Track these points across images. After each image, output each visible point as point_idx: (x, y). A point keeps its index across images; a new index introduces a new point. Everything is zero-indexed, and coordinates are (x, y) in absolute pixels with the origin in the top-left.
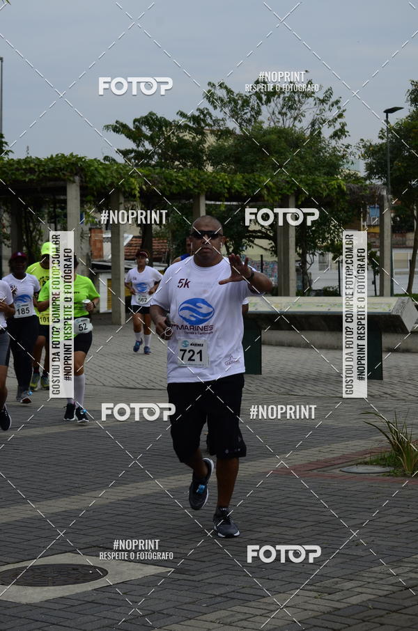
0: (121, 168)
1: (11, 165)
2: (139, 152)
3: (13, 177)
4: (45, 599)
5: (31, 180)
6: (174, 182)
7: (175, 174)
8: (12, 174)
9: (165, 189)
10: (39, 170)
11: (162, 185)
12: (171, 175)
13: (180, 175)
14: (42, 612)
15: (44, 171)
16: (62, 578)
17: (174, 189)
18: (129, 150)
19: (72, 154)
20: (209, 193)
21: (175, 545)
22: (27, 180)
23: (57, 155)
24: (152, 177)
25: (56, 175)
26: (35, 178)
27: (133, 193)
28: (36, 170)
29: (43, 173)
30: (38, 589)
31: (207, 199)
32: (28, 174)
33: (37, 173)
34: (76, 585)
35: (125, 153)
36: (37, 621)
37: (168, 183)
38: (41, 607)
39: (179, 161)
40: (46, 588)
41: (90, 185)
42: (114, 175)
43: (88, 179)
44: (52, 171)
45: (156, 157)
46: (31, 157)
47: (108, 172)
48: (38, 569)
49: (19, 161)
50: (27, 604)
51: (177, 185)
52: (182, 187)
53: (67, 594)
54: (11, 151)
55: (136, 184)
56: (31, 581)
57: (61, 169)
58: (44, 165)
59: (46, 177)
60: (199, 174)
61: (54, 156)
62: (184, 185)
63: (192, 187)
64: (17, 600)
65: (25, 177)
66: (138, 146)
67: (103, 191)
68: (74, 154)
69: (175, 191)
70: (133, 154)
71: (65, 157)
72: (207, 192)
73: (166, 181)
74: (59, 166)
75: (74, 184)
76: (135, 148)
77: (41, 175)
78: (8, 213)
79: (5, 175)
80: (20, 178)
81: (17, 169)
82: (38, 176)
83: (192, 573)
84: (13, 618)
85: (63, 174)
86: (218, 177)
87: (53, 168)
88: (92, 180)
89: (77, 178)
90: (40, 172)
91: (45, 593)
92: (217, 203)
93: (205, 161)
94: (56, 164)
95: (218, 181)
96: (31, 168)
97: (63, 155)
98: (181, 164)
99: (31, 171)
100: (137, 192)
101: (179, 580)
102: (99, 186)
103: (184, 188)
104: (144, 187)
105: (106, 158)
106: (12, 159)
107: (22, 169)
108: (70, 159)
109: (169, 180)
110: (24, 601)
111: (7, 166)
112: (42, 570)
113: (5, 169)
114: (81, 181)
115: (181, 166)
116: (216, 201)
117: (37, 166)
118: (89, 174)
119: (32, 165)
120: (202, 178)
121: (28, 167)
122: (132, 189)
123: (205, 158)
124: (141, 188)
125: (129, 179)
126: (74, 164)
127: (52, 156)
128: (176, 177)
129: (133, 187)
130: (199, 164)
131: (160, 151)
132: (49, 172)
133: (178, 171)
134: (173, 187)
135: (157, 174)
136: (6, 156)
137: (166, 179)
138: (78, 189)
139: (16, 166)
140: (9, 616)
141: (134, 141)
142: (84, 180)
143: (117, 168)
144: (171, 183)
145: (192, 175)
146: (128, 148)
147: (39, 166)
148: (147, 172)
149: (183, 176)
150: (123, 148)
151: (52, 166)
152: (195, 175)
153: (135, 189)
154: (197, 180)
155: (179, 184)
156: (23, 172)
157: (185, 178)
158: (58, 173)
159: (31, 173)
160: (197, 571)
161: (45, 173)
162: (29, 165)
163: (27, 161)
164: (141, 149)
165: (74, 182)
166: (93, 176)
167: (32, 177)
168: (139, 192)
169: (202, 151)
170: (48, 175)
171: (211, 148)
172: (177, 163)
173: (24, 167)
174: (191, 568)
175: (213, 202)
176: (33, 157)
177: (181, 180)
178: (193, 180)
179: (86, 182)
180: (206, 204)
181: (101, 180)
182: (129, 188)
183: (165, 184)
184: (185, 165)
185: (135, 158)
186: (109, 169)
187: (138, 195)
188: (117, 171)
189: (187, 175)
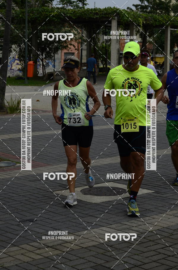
0: (135, 14)
1: (88, 11)
2: (142, 5)
3: (89, 16)
4: (102, 201)
5: (96, 18)
6: (157, 20)
7: (157, 17)
8: (89, 15)
9: (153, 23)
10: (100, 14)
11: (152, 21)
12: (156, 17)
13: (160, 17)
14: (101, 207)
15: (102, 14)
16: (109, 193)
17: (157, 23)
18: (138, 5)
19: (114, 7)
20: (172, 26)
21: (155, 181)
22: (95, 17)
23: (108, 7)
24: (148, 18)
25: (107, 16)
26: (98, 17)
27: (140, 25)
28: (99, 13)
29: (102, 15)
30: (99, 197)
31: (171, 28)
32: (96, 15)
33: (99, 15)
34: (114, 196)
35: (136, 6)
36: (99, 211)
37: (155, 21)
38: (100, 205)
39: (159, 10)
40: (102, 197)
41: (122, 21)
42: (132, 17)
43: (121, 18)
44: (106, 14)
45: (149, 8)
46: (97, 8)
47: (129, 15)
48: (99, 188)
49: (92, 9)
50: (95, 203)
51: (158, 22)
52: (160, 23)
53: (111, 200)
54: (88, 4)
55: (141, 21)
56: (96, 194)
57: (109, 13)
58: (102, 12)
59: (103, 16)
60: (168, 17)
61: (107, 8)
62: (162, 22)
63: (165, 23)
64: (91, 201)
65: (94, 16)
66: (142, 3)
67: (127, 23)
68: (115, 7)
69: (157, 24)
70: (140, 7)
71: (111, 8)
72: (171, 25)
73: (154, 20)
74: (108, 12)
75: (115, 20)
76: (141, 4)
77: (101, 16)
78: (86, 31)
79: (86, 15)
80: (92, 17)
81: (91, 13)
82: (100, 16)
83: (162, 193)
84: (89, 209)
85: (110, 15)
86: (176, 19)
87: (106, 13)
88: (123, 19)
89: (116, 18)
90: (101, 14)
91: (102, 199)
92: (175, 30)
93: (171, 11)
94: (107, 11)
95: (176, 20)
96: (96, 13)
97: (110, 7)
98: (160, 11)
99: (97, 14)
100: (141, 24)
101: (157, 196)
102: (125, 21)
103: (162, 23)
104: (144, 22)
105: (128, 8)
106: (89, 9)
107: (93, 13)
108: (113, 9)
109: (155, 19)
110: (94, 202)
111: (87, 11)
112: (101, 189)
113: (86, 13)
114: (118, 19)
115: (160, 12)
116: (175, 29)
117: (99, 12)
118: (121, 16)
119: (97, 11)
120: (169, 19)
121: (95, 12)
122: (139, 23)
123: (170, 9)
124: (143, 23)
125: (138, 18)
126: (115, 11)
127: (106, 8)
128: (158, 18)
129: (140, 22)
130: (168, 12)
131: (151, 6)
132: (105, 14)
133: (159, 15)
134: (157, 22)
135: (150, 16)
136: (86, 6)
137: (154, 19)
138: (116, 22)
139: (90, 11)
140: (88, 208)
141: (140, 1)
142: (119, 18)
143: (133, 13)
144: (156, 21)
145: (165, 17)
146: (138, 4)
147: (100, 12)
148: (146, 16)
149: (161, 18)
150: (135, 4)
151: (105, 12)
152: (166, 18)
153: (140, 23)
154: (167, 20)
155: (159, 21)
156: (93, 14)
157: (162, 19)
158: (108, 15)
159: (97, 15)
160: (164, 193)
161: (103, 15)
162: (96, 11)
163: (95, 9)
164: (143, 4)
165: (115, 19)
166: (123, 17)
167: (97, 16)
168: (142, 24)
169: (169, 6)
170: (104, 16)
171: (173, 5)
172: (158, 11)
173: (94, 12)
174: (162, 191)
175: (173, 29)
176: (98, 8)
177: (160, 19)
178: (165, 20)
179: (120, 19)
180: (171, 30)
181: (126, 18)
182: (138, 22)
183: (154, 21)
184: (162, 12)
185: (140, 8)
186: (130, 14)
187: (142, 25)
188: (133, 15)
189: (163, 17)
